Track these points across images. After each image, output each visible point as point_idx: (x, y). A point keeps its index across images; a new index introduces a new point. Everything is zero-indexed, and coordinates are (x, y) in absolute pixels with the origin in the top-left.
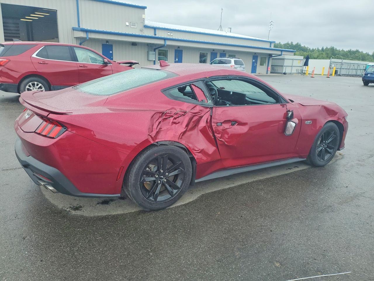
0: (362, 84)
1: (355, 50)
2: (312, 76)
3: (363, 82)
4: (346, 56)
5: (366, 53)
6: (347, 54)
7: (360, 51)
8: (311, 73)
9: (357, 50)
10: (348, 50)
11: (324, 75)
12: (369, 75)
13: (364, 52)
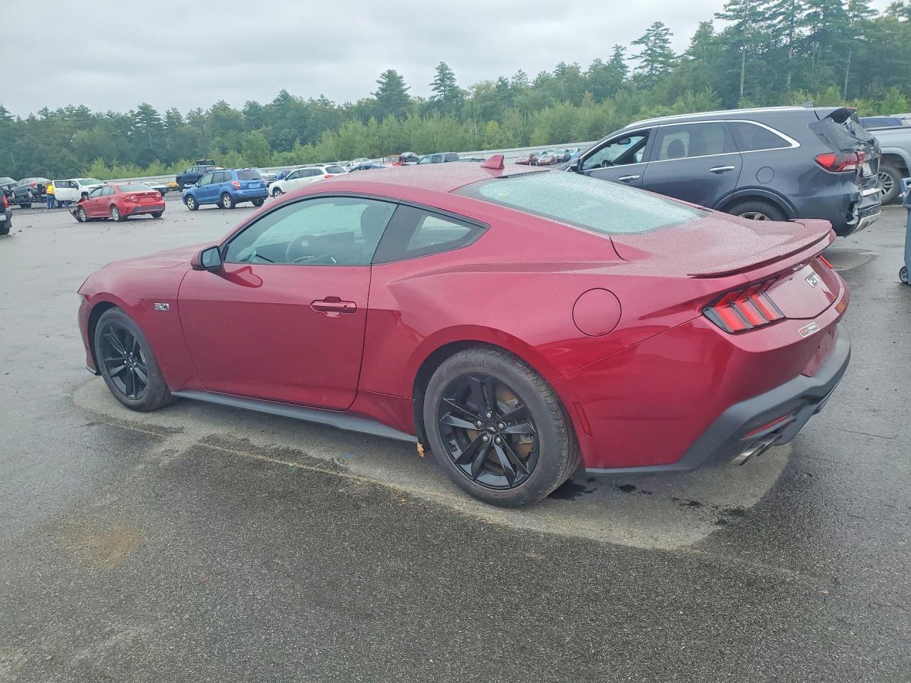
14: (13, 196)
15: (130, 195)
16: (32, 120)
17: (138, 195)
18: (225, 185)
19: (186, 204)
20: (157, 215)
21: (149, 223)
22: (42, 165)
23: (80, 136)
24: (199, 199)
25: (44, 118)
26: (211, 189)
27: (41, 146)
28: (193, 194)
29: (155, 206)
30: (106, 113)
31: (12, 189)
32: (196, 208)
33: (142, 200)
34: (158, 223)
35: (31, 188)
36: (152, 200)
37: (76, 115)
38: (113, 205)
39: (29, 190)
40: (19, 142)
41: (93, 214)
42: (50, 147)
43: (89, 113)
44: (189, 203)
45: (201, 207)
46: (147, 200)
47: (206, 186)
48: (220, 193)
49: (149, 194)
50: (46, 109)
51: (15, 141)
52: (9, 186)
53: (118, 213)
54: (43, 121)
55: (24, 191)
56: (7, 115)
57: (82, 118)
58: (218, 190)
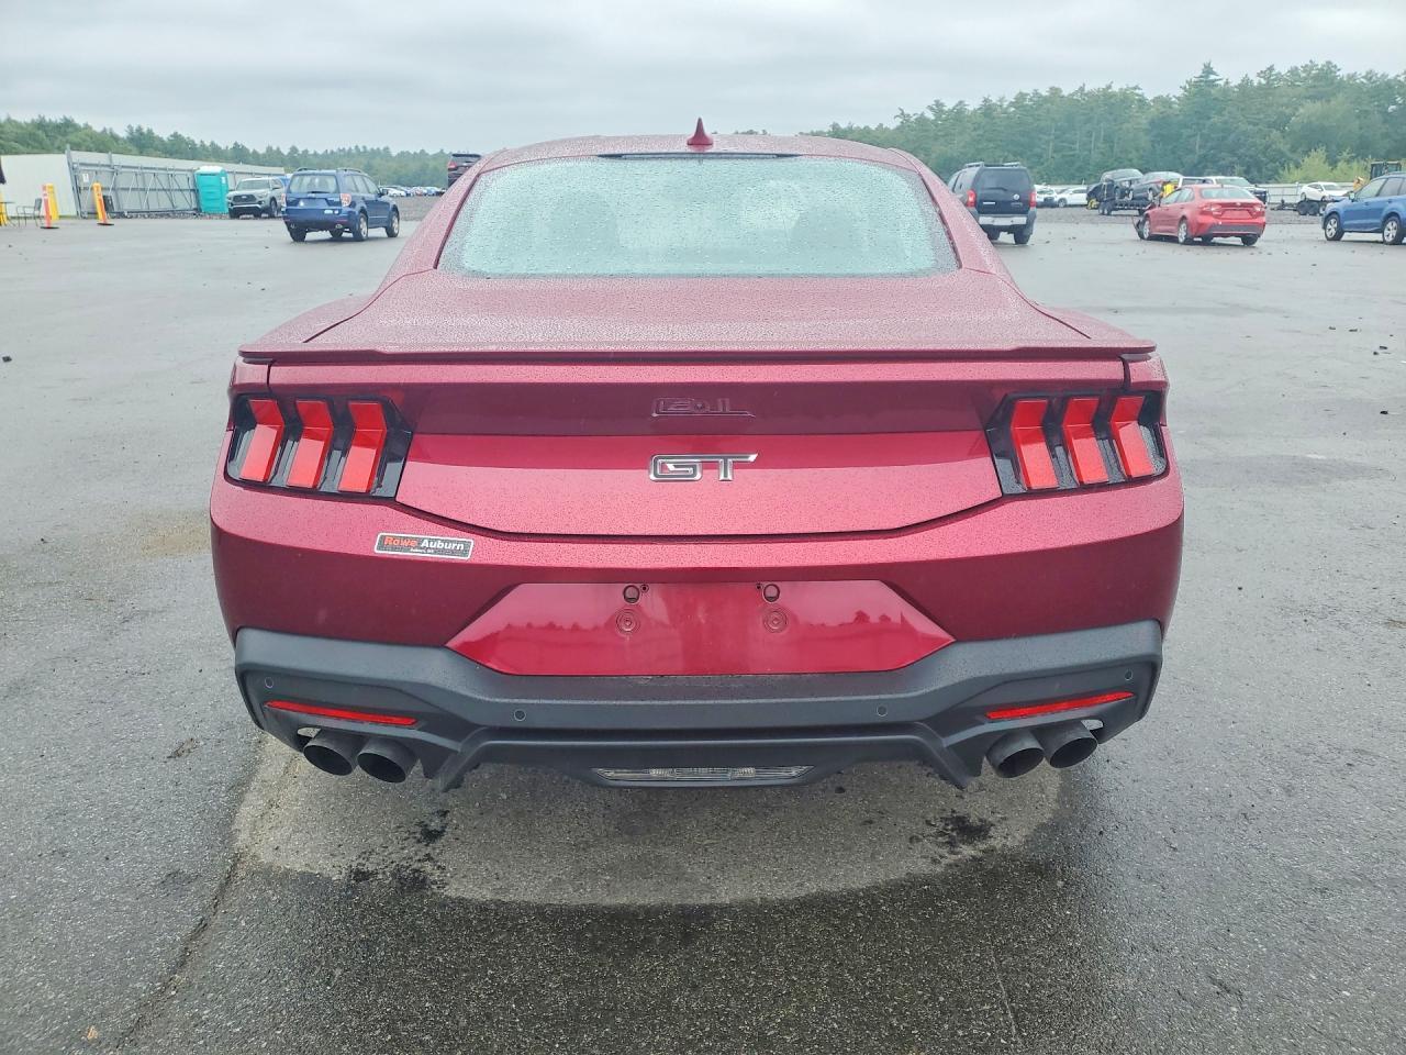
0: (287, 236)
1: (59, 121)
2: (46, 225)
3: (289, 229)
4: (36, 145)
5: (105, 130)
6: (34, 134)
7: (80, 121)
8: (30, 211)
9: (65, 118)
10: (33, 121)
11: (61, 217)
12: (302, 204)
13: (98, 128)
14: (1131, 196)
15: (1212, 205)
16: (1245, 85)
17: (1223, 205)
18: (1396, 201)
19: (1325, 227)
20: (1249, 241)
21: (1232, 251)
22: (1235, 155)
23: (1309, 110)
24: (1346, 223)
25: (1263, 82)
26: (1373, 206)
27: (1243, 127)
28: (1341, 212)
29: (1246, 226)
30: (1364, 74)
31: (1133, 186)
32: (1337, 237)
33: (1228, 214)
34: (1245, 254)
35: (1152, 185)
36: (1245, 214)
37: (1316, 78)
38: (1184, 218)
39: (1150, 189)
40: (1216, 119)
41: (1160, 230)
42: (1256, 128)
43: (1338, 73)
44: (1329, 226)
45: (1346, 236)
46: (1237, 214)
47: (1366, 201)
48: (1384, 214)
49: (1243, 205)
50: (1271, 69)
51: (1209, 118)
52: (1131, 182)
53: (1186, 231)
54: (1260, 86)
55: (1144, 190)
56: (1212, 77)
57: (1323, 82)
58: (1381, 210)
